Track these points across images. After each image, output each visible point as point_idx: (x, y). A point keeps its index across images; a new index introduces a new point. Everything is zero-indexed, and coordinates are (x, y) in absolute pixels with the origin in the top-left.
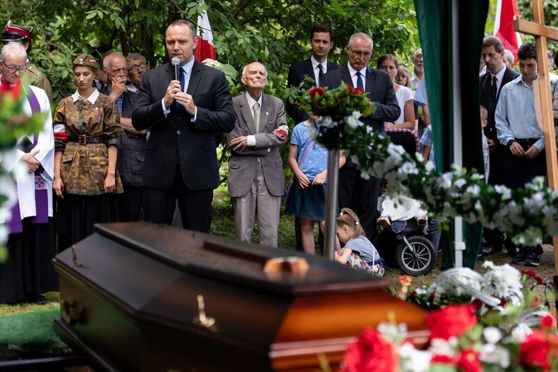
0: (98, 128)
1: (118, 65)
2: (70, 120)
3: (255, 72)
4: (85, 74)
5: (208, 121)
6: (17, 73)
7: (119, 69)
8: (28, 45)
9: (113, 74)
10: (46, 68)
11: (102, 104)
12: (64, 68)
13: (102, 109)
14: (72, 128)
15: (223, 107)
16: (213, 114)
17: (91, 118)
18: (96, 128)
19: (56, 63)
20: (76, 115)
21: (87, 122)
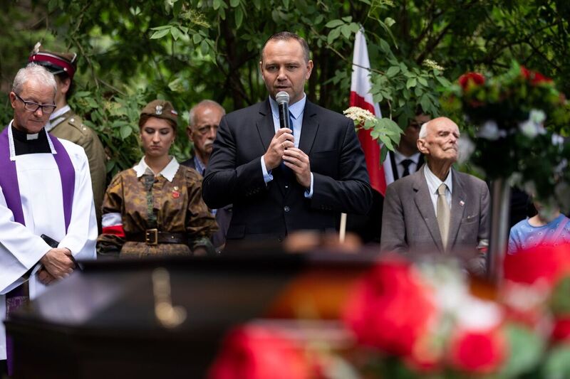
0: (179, 219)
1: (207, 120)
2: (132, 205)
3: (446, 134)
4: (162, 132)
5: (330, 195)
6: (39, 113)
7: (209, 127)
8: (68, 82)
9: (199, 134)
10: (98, 123)
11: (185, 180)
12: (126, 123)
13: (184, 189)
14: (134, 218)
15: (356, 173)
16: (338, 185)
17: (167, 203)
18: (175, 218)
19: (112, 114)
20: (142, 197)
21: (160, 208)
